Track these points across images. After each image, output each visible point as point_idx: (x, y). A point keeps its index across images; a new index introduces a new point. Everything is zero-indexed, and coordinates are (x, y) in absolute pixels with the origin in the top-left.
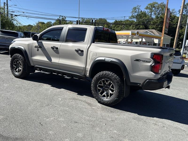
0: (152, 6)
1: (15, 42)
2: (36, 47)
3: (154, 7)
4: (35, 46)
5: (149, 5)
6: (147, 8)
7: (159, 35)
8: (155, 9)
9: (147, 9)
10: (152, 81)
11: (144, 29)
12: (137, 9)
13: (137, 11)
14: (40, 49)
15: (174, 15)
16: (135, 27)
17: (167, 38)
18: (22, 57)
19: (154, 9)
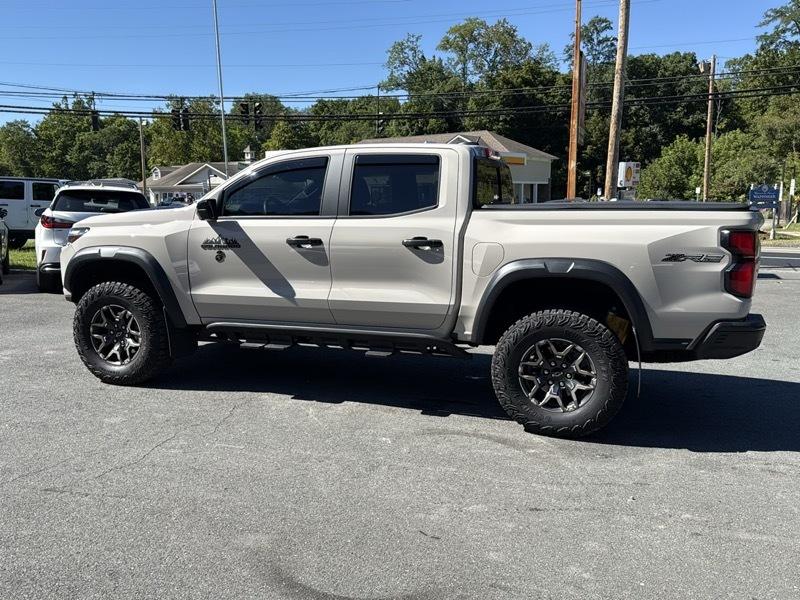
0: (465, 38)
1: (87, 234)
2: (207, 245)
3: (473, 39)
4: (206, 242)
5: (453, 31)
6: (446, 45)
7: (506, 150)
8: (477, 47)
9: (447, 49)
10: (734, 324)
11: (444, 132)
12: (406, 50)
13: (408, 58)
14: (229, 253)
15: (549, 67)
16: (407, 126)
17: (537, 159)
18: (139, 293)
19: (471, 46)
